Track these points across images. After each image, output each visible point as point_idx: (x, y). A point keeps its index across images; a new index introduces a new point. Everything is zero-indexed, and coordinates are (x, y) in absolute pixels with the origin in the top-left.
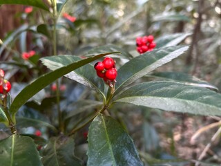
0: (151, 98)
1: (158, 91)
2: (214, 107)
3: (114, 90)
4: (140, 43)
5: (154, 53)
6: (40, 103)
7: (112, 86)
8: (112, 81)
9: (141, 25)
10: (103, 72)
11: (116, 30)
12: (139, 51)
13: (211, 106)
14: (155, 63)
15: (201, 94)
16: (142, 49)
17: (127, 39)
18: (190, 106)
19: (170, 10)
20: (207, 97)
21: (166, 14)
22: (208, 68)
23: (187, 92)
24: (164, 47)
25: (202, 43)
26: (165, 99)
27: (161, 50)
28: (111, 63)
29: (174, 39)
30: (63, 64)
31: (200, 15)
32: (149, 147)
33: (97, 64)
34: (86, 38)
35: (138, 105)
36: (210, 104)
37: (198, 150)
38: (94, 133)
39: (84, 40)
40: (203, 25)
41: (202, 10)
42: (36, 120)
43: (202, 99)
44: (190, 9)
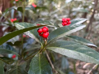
0: (63, 49)
1: (67, 46)
2: (93, 58)
3: (46, 43)
4: (63, 21)
5: (69, 27)
6: (13, 43)
7: (46, 41)
8: (46, 38)
9: (67, 12)
10: (42, 33)
11: (56, 13)
12: (63, 24)
13: (91, 58)
14: (68, 32)
15: (88, 51)
16: (64, 24)
17: (60, 18)
18: (81, 56)
19: (82, 7)
20: (91, 52)
21: (79, 9)
22: (95, 35)
23: (81, 49)
24: (74, 24)
25: (94, 23)
26: (70, 51)
27: (72, 26)
28: (46, 29)
29: (80, 21)
30: (25, 27)
31: (95, 10)
32: (64, 68)
33: (39, 29)
34: (42, 15)
35: (56, 52)
36: (91, 56)
37: (86, 71)
38: (33, 62)
39: (41, 16)
40: (95, 15)
41: (96, 8)
42: (11, 51)
43: (88, 53)
44: (90, 7)
